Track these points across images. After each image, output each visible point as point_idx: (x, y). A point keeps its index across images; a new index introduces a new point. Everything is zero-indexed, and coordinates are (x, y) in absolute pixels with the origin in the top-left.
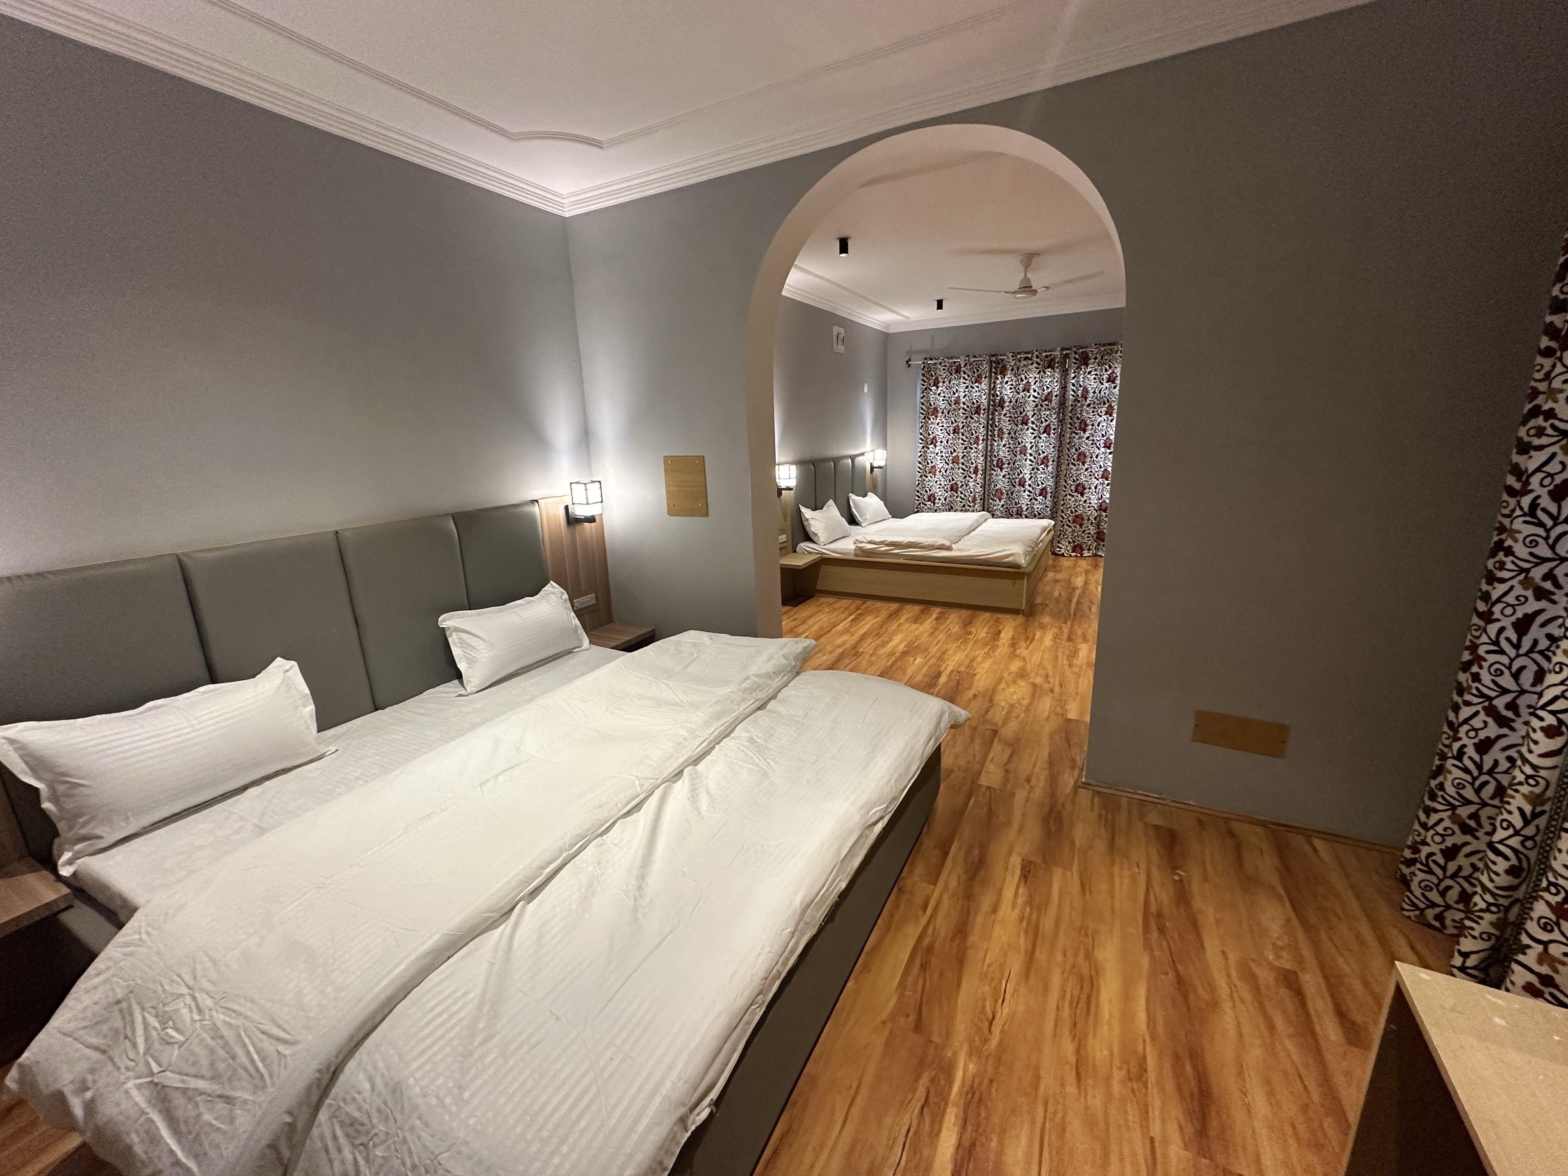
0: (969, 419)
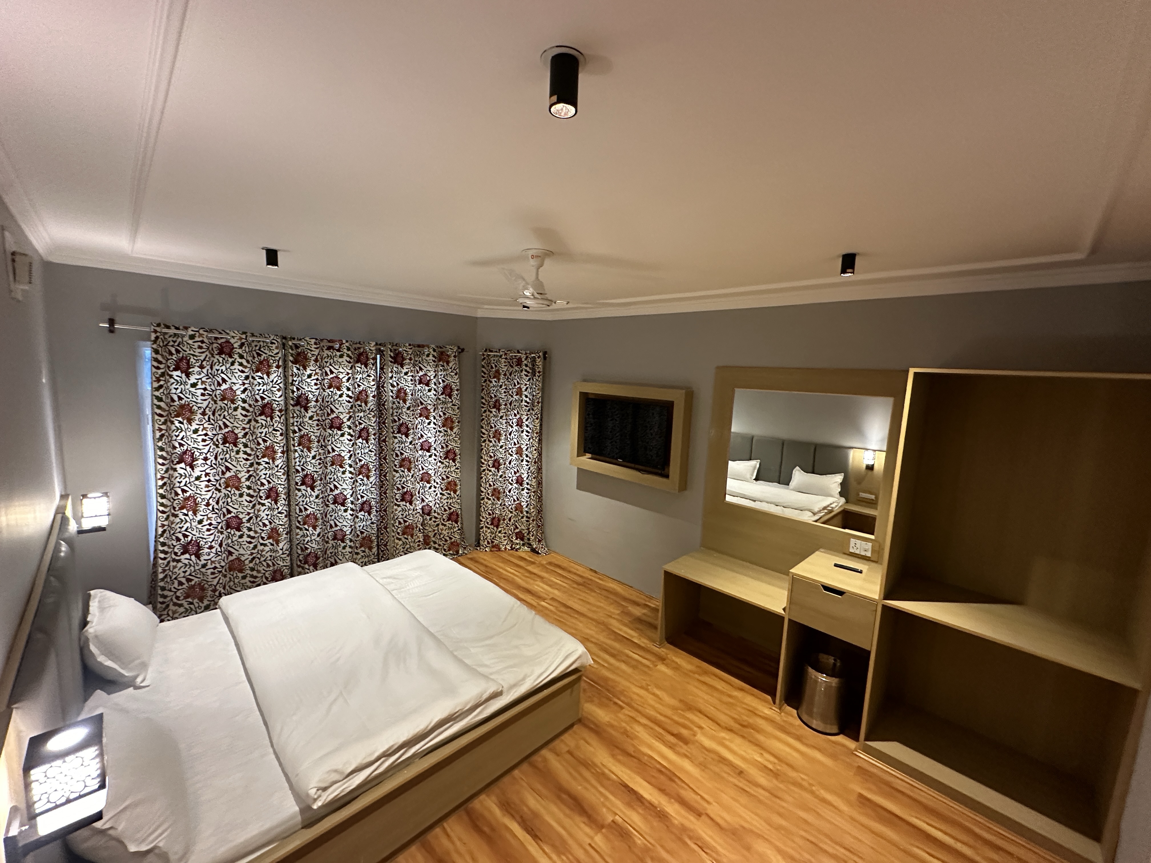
0: (253, 423)
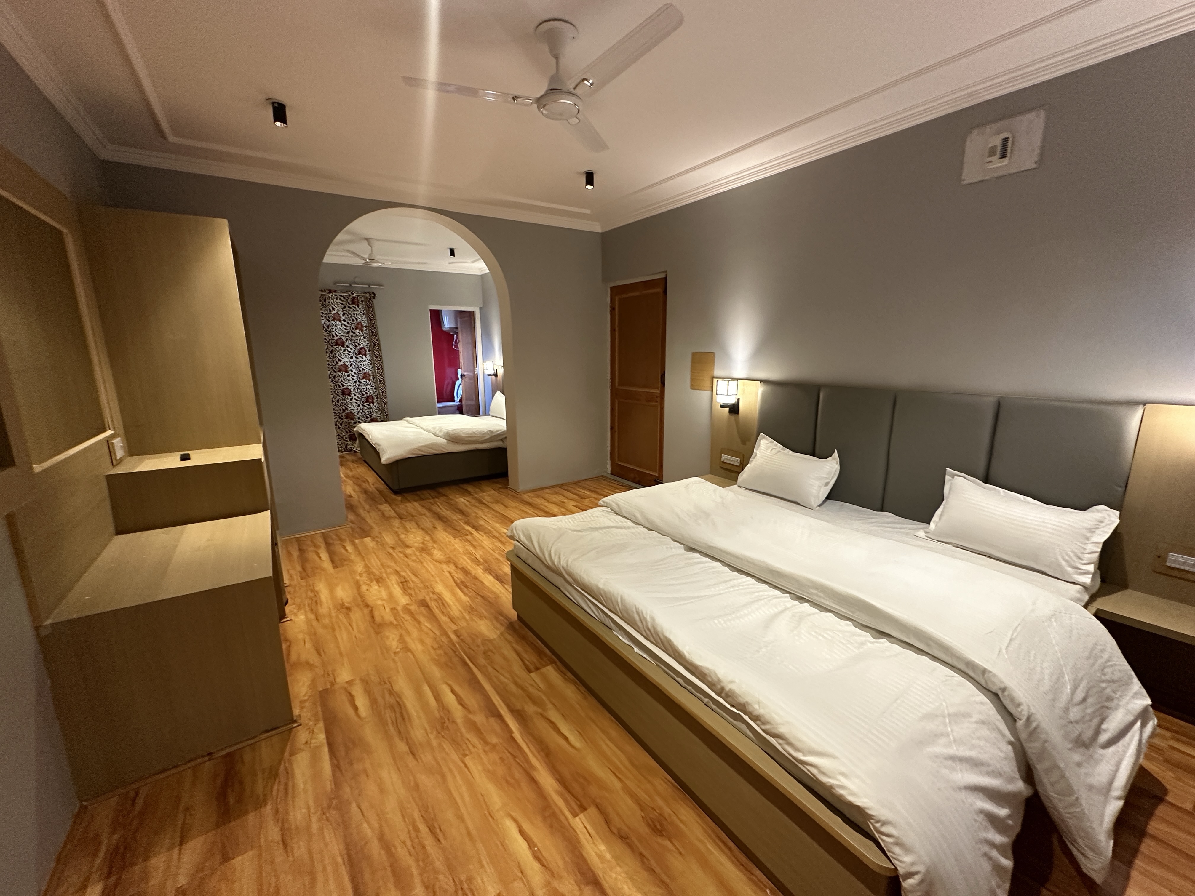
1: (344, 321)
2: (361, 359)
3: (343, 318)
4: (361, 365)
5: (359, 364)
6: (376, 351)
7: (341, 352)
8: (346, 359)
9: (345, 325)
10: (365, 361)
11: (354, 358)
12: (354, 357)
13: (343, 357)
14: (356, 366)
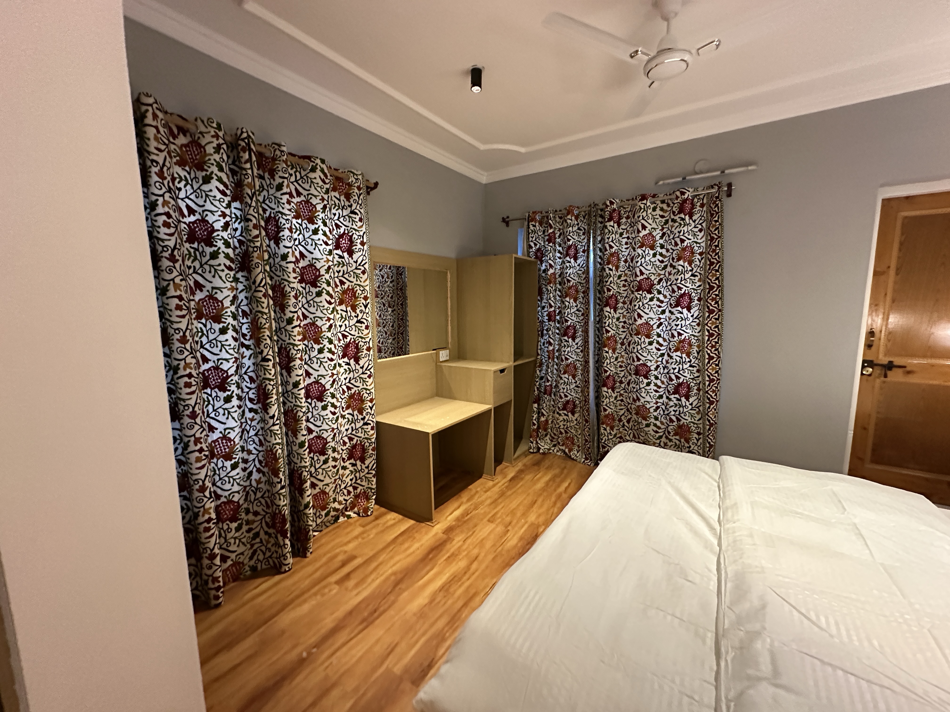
1: (662, 247)
2: (679, 315)
3: (661, 241)
4: (677, 325)
5: (673, 324)
6: (713, 300)
7: (645, 302)
8: (652, 315)
9: (661, 254)
10: (686, 319)
11: (667, 314)
12: (667, 311)
13: (646, 311)
14: (669, 328)
